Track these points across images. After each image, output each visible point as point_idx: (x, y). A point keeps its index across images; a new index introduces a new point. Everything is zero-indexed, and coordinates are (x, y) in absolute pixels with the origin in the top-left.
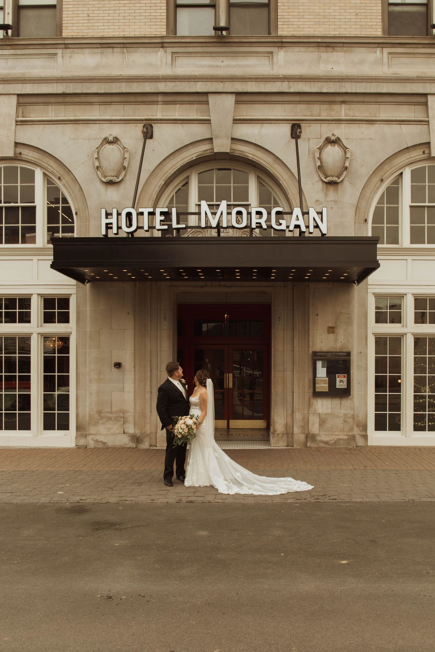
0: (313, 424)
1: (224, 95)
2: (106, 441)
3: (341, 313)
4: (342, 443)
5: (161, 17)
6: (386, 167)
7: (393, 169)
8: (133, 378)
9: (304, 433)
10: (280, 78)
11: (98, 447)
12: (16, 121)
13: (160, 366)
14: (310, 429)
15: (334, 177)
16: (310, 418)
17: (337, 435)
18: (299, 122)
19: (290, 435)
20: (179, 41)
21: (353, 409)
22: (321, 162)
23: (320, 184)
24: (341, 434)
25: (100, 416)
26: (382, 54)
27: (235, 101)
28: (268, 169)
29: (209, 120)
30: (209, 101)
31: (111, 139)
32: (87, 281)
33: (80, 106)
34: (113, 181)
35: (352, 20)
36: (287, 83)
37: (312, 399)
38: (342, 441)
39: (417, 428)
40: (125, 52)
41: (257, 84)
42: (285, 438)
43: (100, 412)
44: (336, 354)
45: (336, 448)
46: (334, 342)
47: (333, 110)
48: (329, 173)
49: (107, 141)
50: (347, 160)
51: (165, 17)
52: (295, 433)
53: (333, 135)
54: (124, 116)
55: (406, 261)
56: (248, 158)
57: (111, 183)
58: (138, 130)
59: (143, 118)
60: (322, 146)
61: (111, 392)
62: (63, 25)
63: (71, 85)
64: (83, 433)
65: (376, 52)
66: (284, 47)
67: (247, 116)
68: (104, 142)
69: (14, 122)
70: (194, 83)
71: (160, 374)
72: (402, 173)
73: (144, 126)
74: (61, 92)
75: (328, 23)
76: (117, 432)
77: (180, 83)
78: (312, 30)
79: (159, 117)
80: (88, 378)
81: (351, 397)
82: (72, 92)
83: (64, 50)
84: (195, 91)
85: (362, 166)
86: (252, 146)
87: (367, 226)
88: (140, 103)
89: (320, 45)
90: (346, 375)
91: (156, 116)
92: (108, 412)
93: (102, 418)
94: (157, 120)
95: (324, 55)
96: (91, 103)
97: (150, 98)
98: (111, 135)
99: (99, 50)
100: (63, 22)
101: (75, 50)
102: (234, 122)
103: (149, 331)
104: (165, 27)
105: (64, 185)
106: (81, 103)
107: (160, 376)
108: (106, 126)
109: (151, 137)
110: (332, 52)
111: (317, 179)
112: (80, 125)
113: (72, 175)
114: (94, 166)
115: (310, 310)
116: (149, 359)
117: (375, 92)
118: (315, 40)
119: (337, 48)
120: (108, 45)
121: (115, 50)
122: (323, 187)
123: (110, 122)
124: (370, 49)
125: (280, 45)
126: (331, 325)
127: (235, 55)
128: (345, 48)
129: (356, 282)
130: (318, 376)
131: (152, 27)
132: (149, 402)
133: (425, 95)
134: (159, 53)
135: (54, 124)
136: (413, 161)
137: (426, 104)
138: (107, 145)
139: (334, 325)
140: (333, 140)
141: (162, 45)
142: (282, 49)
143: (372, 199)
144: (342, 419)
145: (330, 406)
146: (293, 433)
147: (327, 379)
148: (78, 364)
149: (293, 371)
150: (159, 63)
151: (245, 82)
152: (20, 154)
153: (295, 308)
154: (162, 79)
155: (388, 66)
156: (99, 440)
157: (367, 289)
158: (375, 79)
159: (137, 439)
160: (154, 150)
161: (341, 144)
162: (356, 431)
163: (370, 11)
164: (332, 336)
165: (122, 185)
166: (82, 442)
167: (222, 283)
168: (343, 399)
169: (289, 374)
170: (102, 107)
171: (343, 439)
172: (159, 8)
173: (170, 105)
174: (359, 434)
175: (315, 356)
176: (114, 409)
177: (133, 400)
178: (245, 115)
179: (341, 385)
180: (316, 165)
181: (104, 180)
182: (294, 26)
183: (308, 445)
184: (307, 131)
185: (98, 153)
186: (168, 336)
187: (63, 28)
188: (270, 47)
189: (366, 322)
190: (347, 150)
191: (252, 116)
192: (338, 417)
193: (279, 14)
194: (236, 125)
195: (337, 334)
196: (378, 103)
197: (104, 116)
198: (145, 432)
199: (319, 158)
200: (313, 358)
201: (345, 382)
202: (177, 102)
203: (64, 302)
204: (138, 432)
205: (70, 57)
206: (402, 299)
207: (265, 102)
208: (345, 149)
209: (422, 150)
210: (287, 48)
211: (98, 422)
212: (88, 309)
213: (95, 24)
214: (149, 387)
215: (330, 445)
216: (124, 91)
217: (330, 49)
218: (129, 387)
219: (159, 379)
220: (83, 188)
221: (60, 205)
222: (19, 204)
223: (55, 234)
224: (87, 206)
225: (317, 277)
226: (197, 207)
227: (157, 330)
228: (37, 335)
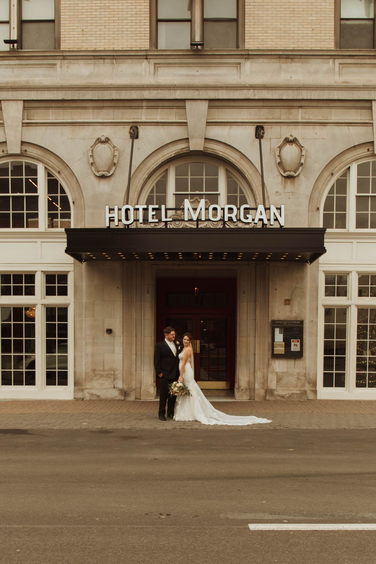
0: (271, 381)
1: (199, 102)
2: (99, 395)
3: (296, 288)
4: (296, 397)
5: (145, 32)
6: (336, 163)
7: (342, 164)
8: (122, 342)
9: (264, 389)
10: (247, 87)
11: (93, 399)
12: (23, 123)
13: (144, 332)
14: (269, 386)
15: (291, 172)
16: (269, 376)
17: (291, 390)
18: (262, 124)
19: (252, 390)
20: (160, 53)
21: (305, 369)
22: (281, 159)
23: (280, 178)
24: (295, 389)
25: (95, 374)
26: (334, 64)
27: (208, 107)
28: (235, 164)
29: (186, 123)
30: (186, 106)
31: (103, 139)
32: (83, 261)
33: (76, 110)
34: (105, 175)
35: (309, 35)
36: (252, 91)
37: (270, 360)
38: (295, 395)
39: (358, 385)
40: (115, 63)
41: (227, 92)
42: (248, 393)
43: (94, 370)
44: (291, 322)
45: (290, 401)
46: (290, 312)
47: (291, 114)
48: (287, 168)
49: (99, 141)
50: (302, 157)
51: (149, 32)
52: (256, 388)
53: (291, 135)
54: (113, 119)
55: (351, 243)
56: (218, 155)
57: (103, 177)
58: (125, 131)
59: (131, 121)
60: (282, 145)
61: (104, 353)
62: (62, 39)
63: (70, 92)
64: (80, 387)
65: (329, 63)
66: (250, 58)
67: (218, 119)
68: (97, 142)
69: (21, 125)
70: (174, 91)
71: (144, 339)
72: (349, 168)
73: (131, 128)
74: (61, 98)
75: (289, 38)
76: (108, 387)
77: (162, 91)
78: (275, 43)
79: (144, 120)
80: (84, 342)
81: (303, 358)
82: (70, 99)
83: (62, 61)
84: (175, 98)
85: (315, 162)
86: (222, 145)
87: (319, 213)
88: (128, 108)
89: (281, 57)
90: (299, 340)
91: (141, 119)
92: (101, 371)
93: (96, 375)
94: (142, 123)
95: (284, 66)
96: (85, 108)
97: (136, 104)
98: (103, 135)
99: (92, 61)
100: (61, 36)
101: (72, 61)
102: (208, 124)
103: (135, 302)
104: (149, 41)
105: (63, 178)
106: (77, 108)
107: (144, 341)
108: (98, 128)
109: (137, 137)
110: (291, 63)
111: (277, 173)
112: (77, 126)
113: (69, 169)
114: (89, 162)
115: (270, 285)
116: (134, 326)
117: (327, 98)
118: (277, 53)
119: (296, 60)
120: (100, 57)
121: (106, 61)
122: (282, 180)
123: (102, 124)
124: (324, 60)
125: (247, 57)
126: (287, 298)
127: (209, 65)
128: (302, 60)
129: (309, 261)
130: (275, 341)
131: (137, 41)
132: (135, 363)
133: (370, 101)
134: (143, 64)
135: (54, 126)
136: (359, 158)
137: (371, 108)
138: (100, 144)
139: (289, 298)
140: (291, 140)
141: (146, 57)
142: (248, 60)
143: (324, 190)
144: (296, 377)
145: (285, 366)
146: (254, 389)
147: (284, 343)
148: (76, 330)
149: (255, 337)
150: (143, 73)
151: (217, 91)
152: (26, 151)
153: (257, 284)
154: (147, 87)
155: (339, 75)
156: (94, 393)
157: (318, 267)
158: (327, 87)
159: (125, 393)
160: (139, 149)
161: (298, 144)
162: (308, 387)
163: (324, 27)
164: (288, 307)
165: (113, 179)
166: (80, 395)
167: (196, 262)
168: (296, 360)
169: (251, 339)
170: (95, 111)
171: (296, 393)
172: (144, 24)
173: (153, 110)
174: (310, 390)
175: (274, 324)
176: (106, 368)
177: (122, 360)
178: (217, 118)
179: (295, 349)
180: (276, 161)
181: (98, 175)
182: (259, 40)
183: (267, 398)
184: (269, 132)
185: (92, 151)
186: (150, 307)
187: (61, 41)
188: (238, 59)
189: (317, 295)
190: (303, 148)
191: (223, 119)
192: (292, 375)
193: (246, 29)
194: (209, 127)
195: (292, 306)
196: (330, 108)
197: (96, 119)
198: (131, 387)
199: (279, 156)
200: (272, 326)
201: (299, 346)
202: (159, 107)
203: (63, 277)
204: (125, 388)
205: (68, 67)
206: (348, 276)
207: (234, 107)
208: (301, 147)
209: (367, 148)
210: (253, 59)
211: (93, 379)
212: (84, 284)
213: (88, 38)
214: (135, 350)
215: (285, 398)
216: (114, 98)
217: (290, 60)
218: (119, 349)
219: (143, 343)
220: (79, 181)
221: (59, 195)
222: (24, 194)
223: (54, 220)
224: (83, 196)
225: (276, 258)
226: (174, 196)
227: (141, 301)
228: (41, 306)
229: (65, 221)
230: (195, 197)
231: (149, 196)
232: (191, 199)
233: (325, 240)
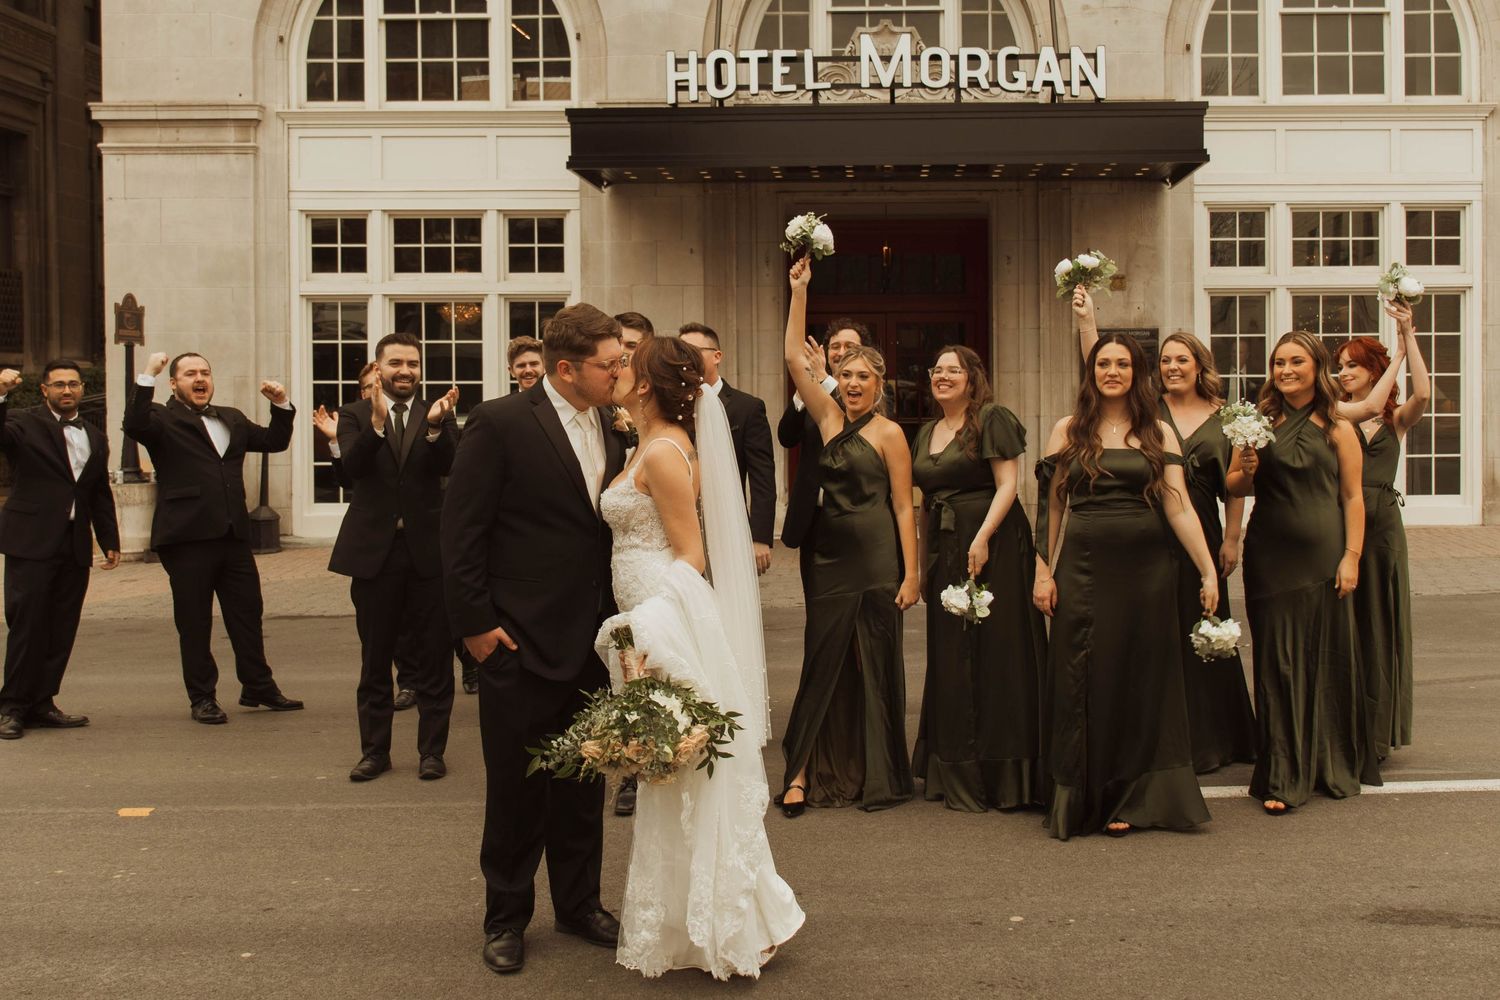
3: (1137, 246)
13: (758, 363)
32: (605, 183)
46: (1125, 308)
55: (1273, 132)
87: (1191, 59)
103: (735, 287)
107: (758, 385)
115: (1074, 242)
116: (735, 349)
126: (1118, 272)
129: (1168, 181)
139: (1123, 273)
143: (1201, 1)
149: (1039, 372)
153: (1041, 237)
157: (1192, 193)
164: (1121, 295)
167: (888, 185)
169: (1029, 377)
186: (774, 299)
189: (1191, 264)
195: (1129, 292)
203: (553, 228)
206: (1266, 213)
212: (606, 243)
221: (541, 16)
222: (453, 15)
223: (529, 80)
224: (602, 20)
225: (1087, 174)
226: (830, 17)
227: (751, 286)
228: (496, 298)
229: (556, 83)
230: (882, 21)
231: (766, 17)
232: (871, 25)
233: (1206, 126)
